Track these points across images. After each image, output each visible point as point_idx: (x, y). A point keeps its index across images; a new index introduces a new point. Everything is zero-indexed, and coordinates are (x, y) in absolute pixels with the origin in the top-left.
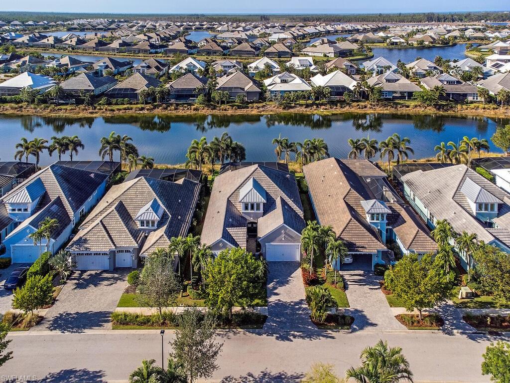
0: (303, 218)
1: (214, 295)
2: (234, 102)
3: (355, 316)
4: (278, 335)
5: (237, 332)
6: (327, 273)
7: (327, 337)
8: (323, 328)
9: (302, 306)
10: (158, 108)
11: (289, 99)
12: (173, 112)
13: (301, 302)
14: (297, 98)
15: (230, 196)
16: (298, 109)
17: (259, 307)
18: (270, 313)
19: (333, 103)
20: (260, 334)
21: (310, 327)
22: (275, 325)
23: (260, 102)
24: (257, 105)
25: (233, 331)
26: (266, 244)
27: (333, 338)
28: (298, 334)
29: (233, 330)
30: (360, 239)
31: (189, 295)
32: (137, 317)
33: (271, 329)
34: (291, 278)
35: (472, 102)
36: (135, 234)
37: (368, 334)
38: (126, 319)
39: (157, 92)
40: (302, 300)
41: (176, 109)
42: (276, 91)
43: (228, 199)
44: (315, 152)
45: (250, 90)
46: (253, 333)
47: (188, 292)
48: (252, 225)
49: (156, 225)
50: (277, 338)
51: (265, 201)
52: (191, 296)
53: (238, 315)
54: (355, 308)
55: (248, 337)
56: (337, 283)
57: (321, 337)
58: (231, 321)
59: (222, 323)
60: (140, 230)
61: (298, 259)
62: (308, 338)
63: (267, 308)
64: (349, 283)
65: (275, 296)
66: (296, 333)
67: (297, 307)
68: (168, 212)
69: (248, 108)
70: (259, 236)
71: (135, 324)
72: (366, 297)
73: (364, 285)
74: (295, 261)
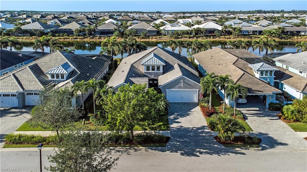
0: (198, 76)
1: (112, 119)
2: (140, 35)
3: (261, 137)
4: (183, 152)
5: (139, 149)
6: (225, 109)
7: (236, 153)
8: (230, 146)
9: (205, 130)
10: (87, 38)
11: (177, 34)
12: (97, 40)
13: (203, 127)
14: (183, 34)
15: (134, 63)
16: (184, 39)
17: (161, 131)
18: (173, 135)
19: (207, 36)
20: (163, 151)
21: (216, 146)
22: (178, 144)
23: (158, 36)
24: (155, 37)
25: (134, 149)
26: (166, 90)
27: (243, 154)
28: (204, 151)
29: (135, 147)
30: (254, 86)
31: (91, 123)
32: (33, 137)
33: (175, 147)
34: (191, 112)
35: (304, 35)
36: (44, 83)
37: (280, 152)
38: (20, 140)
39: (86, 30)
40: (204, 126)
41: (99, 38)
42: (168, 31)
43: (132, 65)
44: (202, 48)
45: (150, 30)
46: (155, 150)
47: (90, 120)
48: (153, 82)
49: (65, 78)
50: (182, 154)
51: (164, 64)
52: (93, 123)
53: (139, 136)
54: (259, 132)
55: (150, 153)
56: (236, 115)
57: (230, 154)
58: (132, 140)
59: (122, 142)
60: (51, 81)
61: (196, 100)
62: (216, 154)
63: (169, 131)
64: (247, 115)
65: (177, 124)
66: (202, 150)
67: (200, 131)
68: (77, 71)
69: (149, 38)
70: (159, 84)
71: (29, 143)
72: (267, 124)
73: (263, 117)
74: (193, 102)
